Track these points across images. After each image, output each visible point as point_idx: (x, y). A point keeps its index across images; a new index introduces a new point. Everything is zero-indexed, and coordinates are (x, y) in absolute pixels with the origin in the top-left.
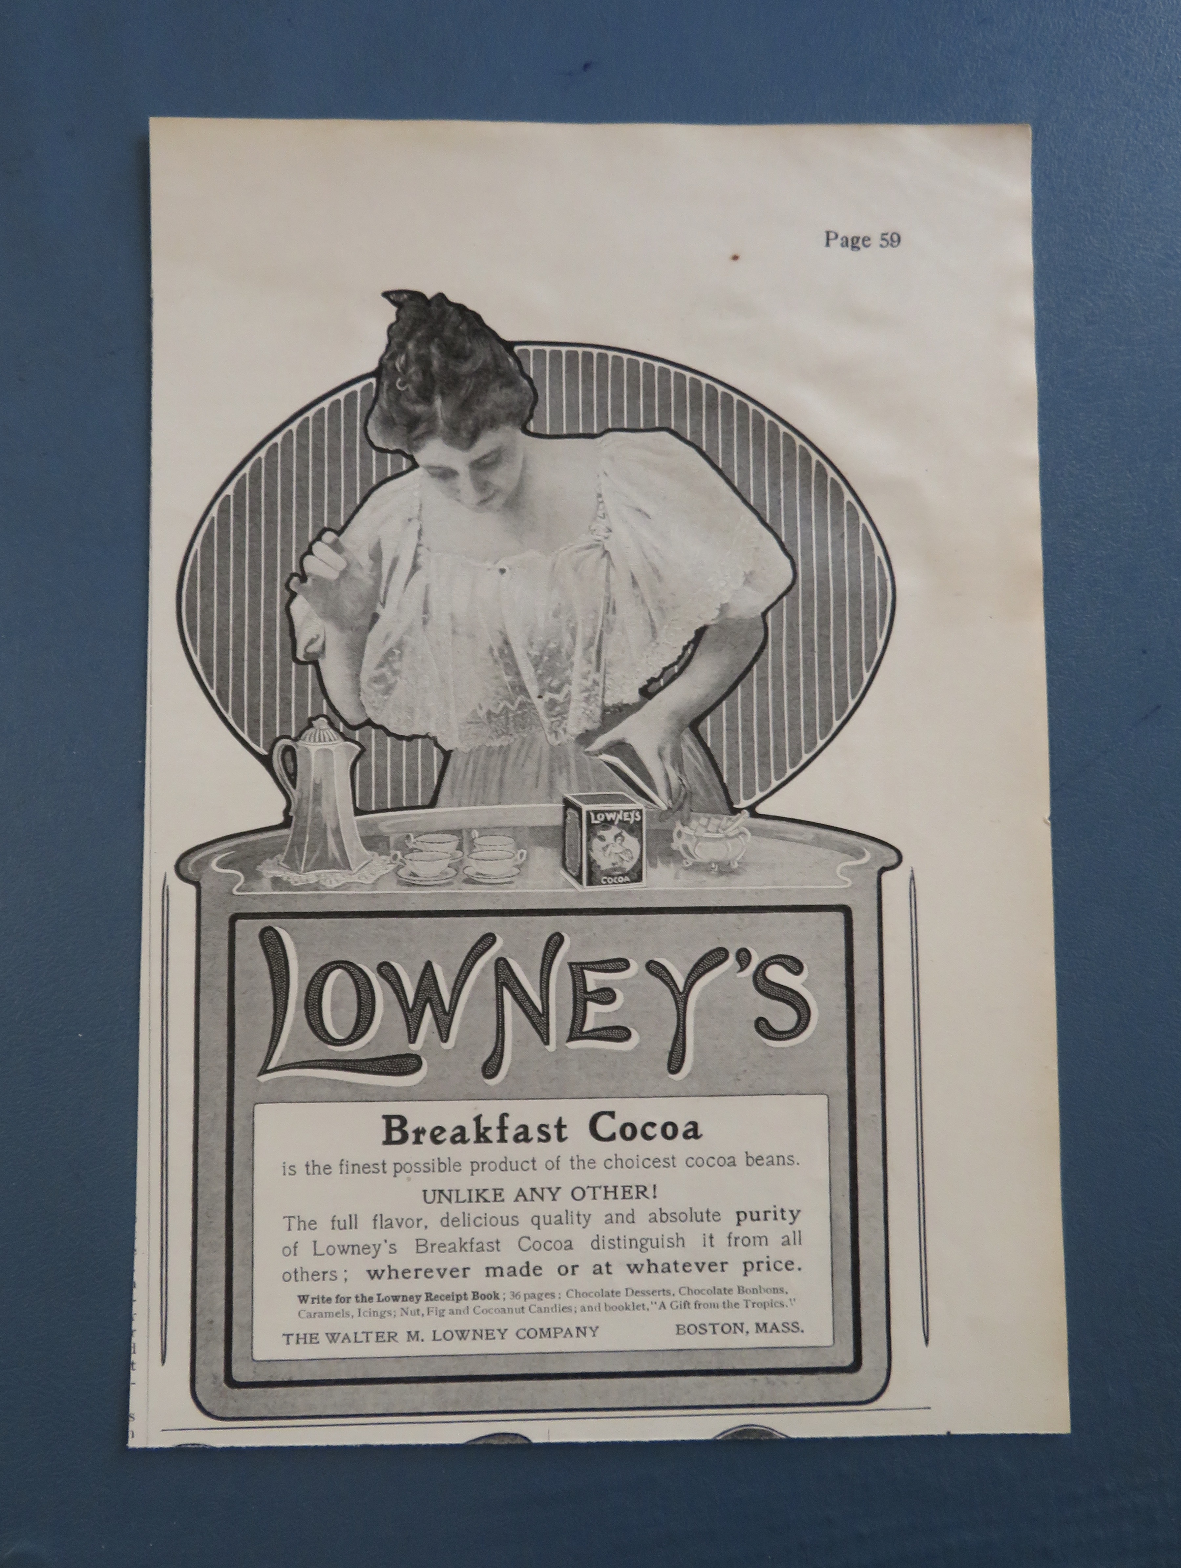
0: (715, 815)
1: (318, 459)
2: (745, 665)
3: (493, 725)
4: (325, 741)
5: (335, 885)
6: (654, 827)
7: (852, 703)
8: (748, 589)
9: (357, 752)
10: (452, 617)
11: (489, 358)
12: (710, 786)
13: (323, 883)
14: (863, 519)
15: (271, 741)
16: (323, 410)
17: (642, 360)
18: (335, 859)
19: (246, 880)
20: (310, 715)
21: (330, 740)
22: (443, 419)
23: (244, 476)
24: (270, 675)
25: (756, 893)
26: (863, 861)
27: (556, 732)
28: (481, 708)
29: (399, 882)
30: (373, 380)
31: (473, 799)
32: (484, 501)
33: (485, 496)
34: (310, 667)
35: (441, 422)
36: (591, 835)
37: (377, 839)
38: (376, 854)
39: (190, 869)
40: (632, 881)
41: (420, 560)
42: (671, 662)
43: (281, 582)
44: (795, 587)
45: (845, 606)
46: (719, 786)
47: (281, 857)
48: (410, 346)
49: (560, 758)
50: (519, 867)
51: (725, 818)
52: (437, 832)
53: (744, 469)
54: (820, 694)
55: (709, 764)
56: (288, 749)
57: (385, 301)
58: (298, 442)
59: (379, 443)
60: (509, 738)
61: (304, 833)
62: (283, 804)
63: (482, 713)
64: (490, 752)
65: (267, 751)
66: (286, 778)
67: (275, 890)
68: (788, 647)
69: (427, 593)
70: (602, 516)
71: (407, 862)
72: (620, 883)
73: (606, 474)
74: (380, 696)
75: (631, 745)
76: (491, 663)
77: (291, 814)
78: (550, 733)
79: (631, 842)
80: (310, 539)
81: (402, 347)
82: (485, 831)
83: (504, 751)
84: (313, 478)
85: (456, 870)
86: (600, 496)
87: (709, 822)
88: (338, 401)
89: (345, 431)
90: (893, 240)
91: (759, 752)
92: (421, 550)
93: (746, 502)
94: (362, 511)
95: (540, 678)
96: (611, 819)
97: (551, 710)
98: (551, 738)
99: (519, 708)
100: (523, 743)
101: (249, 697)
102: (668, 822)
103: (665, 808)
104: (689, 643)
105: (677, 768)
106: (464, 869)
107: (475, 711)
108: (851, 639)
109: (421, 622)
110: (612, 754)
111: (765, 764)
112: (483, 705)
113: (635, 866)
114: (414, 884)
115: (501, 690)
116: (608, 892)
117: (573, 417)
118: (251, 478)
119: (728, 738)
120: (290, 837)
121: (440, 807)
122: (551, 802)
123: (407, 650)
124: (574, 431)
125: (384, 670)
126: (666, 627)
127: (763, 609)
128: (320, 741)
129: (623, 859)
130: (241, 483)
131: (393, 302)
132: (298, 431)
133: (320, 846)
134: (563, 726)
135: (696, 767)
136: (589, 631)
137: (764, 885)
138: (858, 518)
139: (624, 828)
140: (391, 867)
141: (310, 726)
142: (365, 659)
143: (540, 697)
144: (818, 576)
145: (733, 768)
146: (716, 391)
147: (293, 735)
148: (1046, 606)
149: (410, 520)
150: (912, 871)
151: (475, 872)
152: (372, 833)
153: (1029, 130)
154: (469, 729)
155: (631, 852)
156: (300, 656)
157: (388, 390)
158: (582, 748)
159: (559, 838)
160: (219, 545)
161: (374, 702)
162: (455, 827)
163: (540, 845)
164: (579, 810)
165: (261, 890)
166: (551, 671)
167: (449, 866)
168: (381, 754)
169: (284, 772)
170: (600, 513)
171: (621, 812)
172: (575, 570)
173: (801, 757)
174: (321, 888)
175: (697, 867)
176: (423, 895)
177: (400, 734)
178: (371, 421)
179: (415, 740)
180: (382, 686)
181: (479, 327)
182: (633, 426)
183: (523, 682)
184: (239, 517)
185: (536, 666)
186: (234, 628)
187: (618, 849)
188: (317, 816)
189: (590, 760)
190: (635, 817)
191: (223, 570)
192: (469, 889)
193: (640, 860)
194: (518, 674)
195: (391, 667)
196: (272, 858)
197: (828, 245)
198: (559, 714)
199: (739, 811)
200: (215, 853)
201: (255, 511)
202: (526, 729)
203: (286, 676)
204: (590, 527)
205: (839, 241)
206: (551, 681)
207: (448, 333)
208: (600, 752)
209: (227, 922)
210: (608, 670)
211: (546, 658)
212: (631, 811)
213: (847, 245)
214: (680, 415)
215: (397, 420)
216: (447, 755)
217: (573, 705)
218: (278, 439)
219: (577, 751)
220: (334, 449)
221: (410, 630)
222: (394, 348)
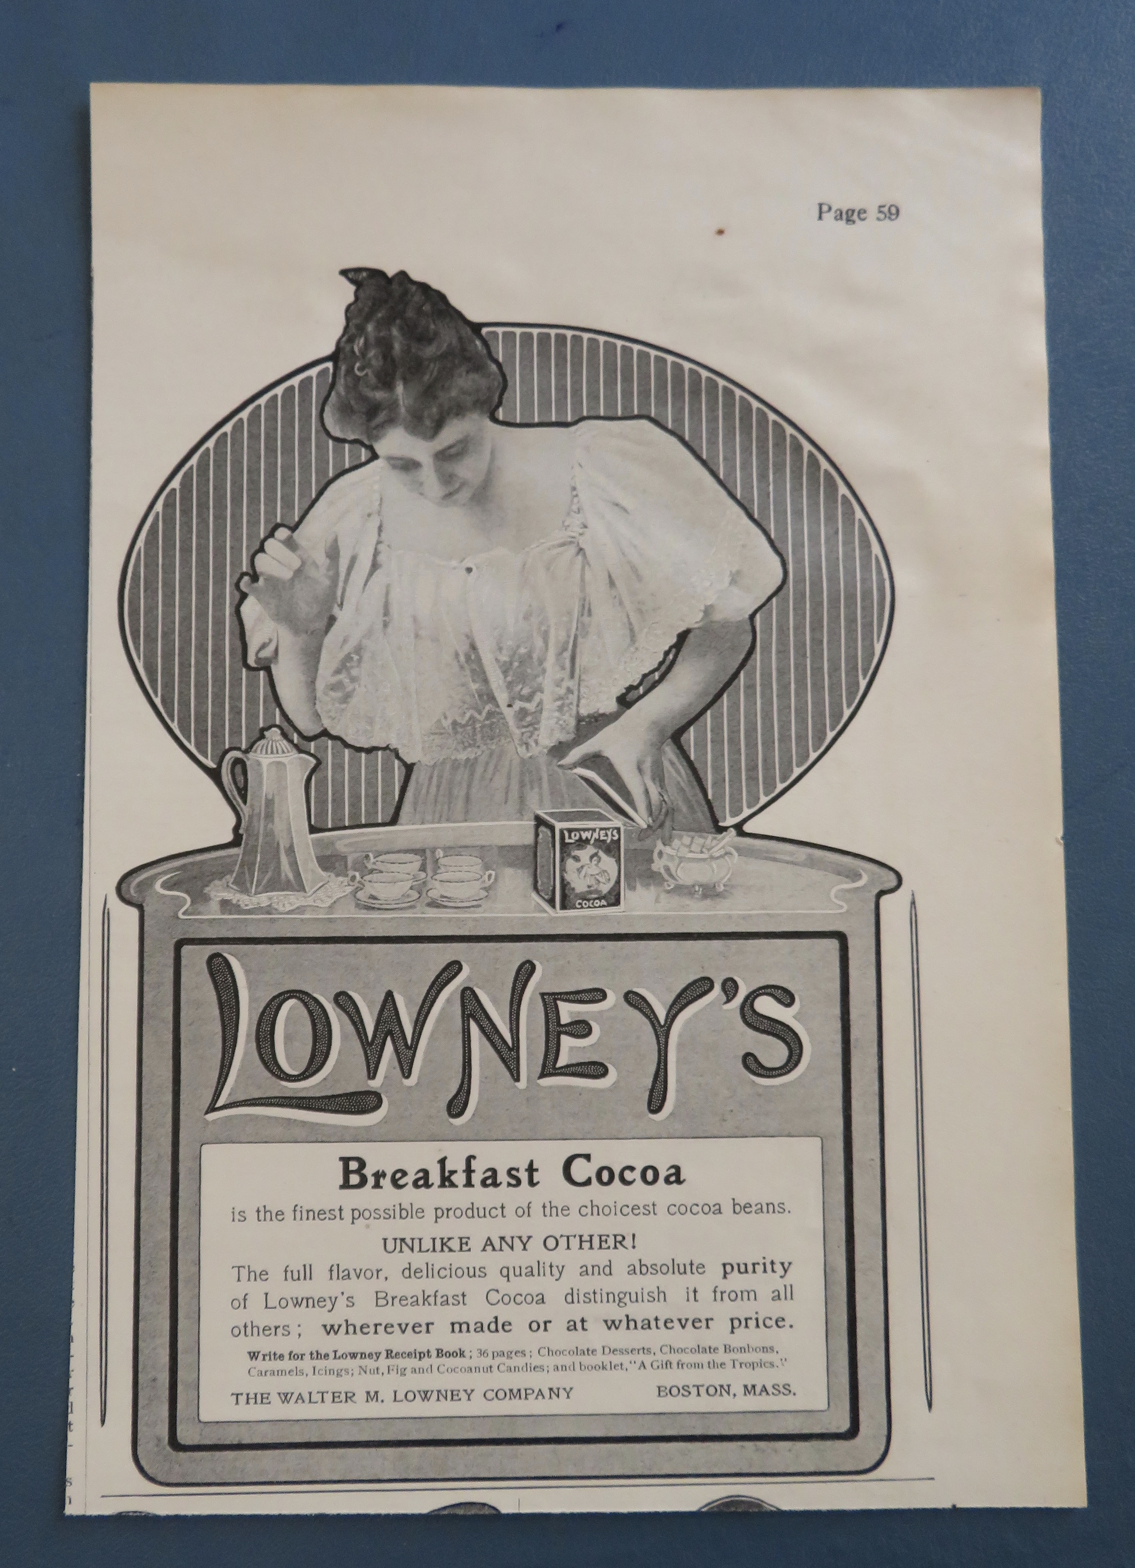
0: (699, 834)
1: (271, 450)
2: (731, 671)
3: (459, 737)
4: (277, 753)
5: (288, 908)
6: (632, 847)
7: (847, 713)
8: (735, 590)
9: (312, 765)
10: (415, 620)
11: (455, 342)
12: (694, 802)
13: (276, 907)
14: (859, 514)
15: (220, 753)
16: (276, 396)
17: (619, 343)
18: (289, 881)
19: (193, 903)
20: (261, 725)
21: (283, 752)
22: (405, 406)
23: (191, 468)
24: (219, 681)
25: (744, 918)
26: (860, 883)
27: (527, 744)
28: (446, 718)
29: (357, 905)
30: (330, 365)
31: (437, 816)
32: (449, 495)
33: (451, 489)
34: (262, 673)
35: (403, 410)
36: (565, 855)
37: (333, 859)
38: (333, 875)
39: (132, 891)
40: (610, 905)
41: (381, 558)
42: (651, 668)
43: (230, 583)
44: (785, 587)
45: (840, 608)
46: (703, 802)
47: (230, 878)
48: (370, 328)
49: (531, 772)
50: (487, 889)
51: (710, 836)
52: (399, 852)
53: (729, 460)
54: (813, 703)
55: (692, 778)
56: (237, 761)
57: (343, 280)
58: (249, 431)
59: (336, 432)
60: (476, 750)
61: (257, 852)
62: (232, 820)
63: (447, 723)
64: (456, 765)
65: (215, 764)
66: (235, 793)
67: (223, 914)
68: (779, 652)
69: (387, 594)
70: (577, 511)
71: (366, 884)
72: (595, 907)
73: (581, 466)
74: (337, 705)
75: (608, 759)
76: (456, 669)
77: (241, 831)
78: (521, 745)
79: (608, 862)
80: (262, 536)
81: (361, 329)
82: (449, 850)
83: (471, 764)
84: (265, 470)
85: (419, 893)
86: (574, 489)
87: (692, 842)
88: (292, 388)
89: (300, 420)
90: (891, 212)
91: (747, 765)
92: (381, 547)
93: (732, 496)
94: (317, 505)
95: (510, 686)
96: (587, 838)
97: (521, 720)
98: (522, 750)
99: (487, 718)
100: (491, 755)
101: (196, 706)
102: (648, 843)
103: (645, 826)
104: (671, 648)
105: (658, 784)
106: (428, 891)
107: (439, 721)
108: (846, 643)
109: (381, 626)
110: (587, 767)
111: (752, 779)
112: (447, 713)
113: (612, 889)
114: (373, 908)
115: (468, 699)
116: (584, 916)
117: (545, 405)
118: (198, 470)
119: (712, 750)
120: (240, 857)
121: (401, 825)
122: (522, 820)
123: (366, 656)
124: (546, 420)
125: (341, 677)
126: (646, 630)
127: (750, 612)
128: (272, 753)
129: (599, 882)
130: (188, 476)
131: (352, 281)
132: (248, 419)
133: (272, 867)
134: (535, 737)
135: (678, 783)
136: (562, 635)
137: (752, 909)
138: (853, 513)
139: (600, 848)
140: (349, 889)
141: (262, 737)
142: (322, 665)
143: (510, 706)
144: (811, 576)
145: (719, 782)
146: (700, 376)
147: (244, 747)
148: (1058, 608)
149: (369, 515)
150: (913, 895)
151: (439, 895)
152: (329, 853)
153: (1038, 94)
154: (433, 740)
155: (608, 874)
156: (251, 661)
157: (345, 375)
158: (555, 761)
159: (531, 858)
160: (163, 542)
161: (330, 711)
162: (418, 846)
163: (511, 865)
164: (552, 828)
165: (210, 913)
166: (522, 678)
167: (411, 888)
168: (339, 767)
169: (233, 786)
170: (575, 508)
171: (597, 830)
172: (548, 569)
173: (792, 771)
174: (274, 911)
175: (681, 890)
176: (384, 920)
177: (358, 746)
178: (327, 409)
179: (374, 752)
180: (339, 694)
181: (444, 307)
182: (610, 414)
183: (491, 690)
184: (186, 512)
185: (505, 673)
186: (180, 631)
187: (593, 870)
188: (270, 834)
189: (564, 773)
190: (613, 835)
191: (169, 569)
192: (432, 913)
193: (618, 882)
194: (486, 681)
195: (349, 673)
196: (220, 879)
197: (820, 218)
198: (530, 724)
199: (725, 829)
200: (159, 874)
201: (203, 506)
202: (495, 741)
203: (236, 683)
204: (563, 522)
205: (832, 214)
206: (522, 689)
207: (410, 314)
208: (575, 765)
209: (172, 948)
210: (583, 677)
211: (516, 664)
212: (608, 829)
213: (841, 218)
214: (661, 401)
215: (356, 407)
216: (409, 768)
217: (545, 714)
218: (228, 428)
219: (549, 764)
220: (288, 439)
221: (369, 633)
222: (353, 330)
